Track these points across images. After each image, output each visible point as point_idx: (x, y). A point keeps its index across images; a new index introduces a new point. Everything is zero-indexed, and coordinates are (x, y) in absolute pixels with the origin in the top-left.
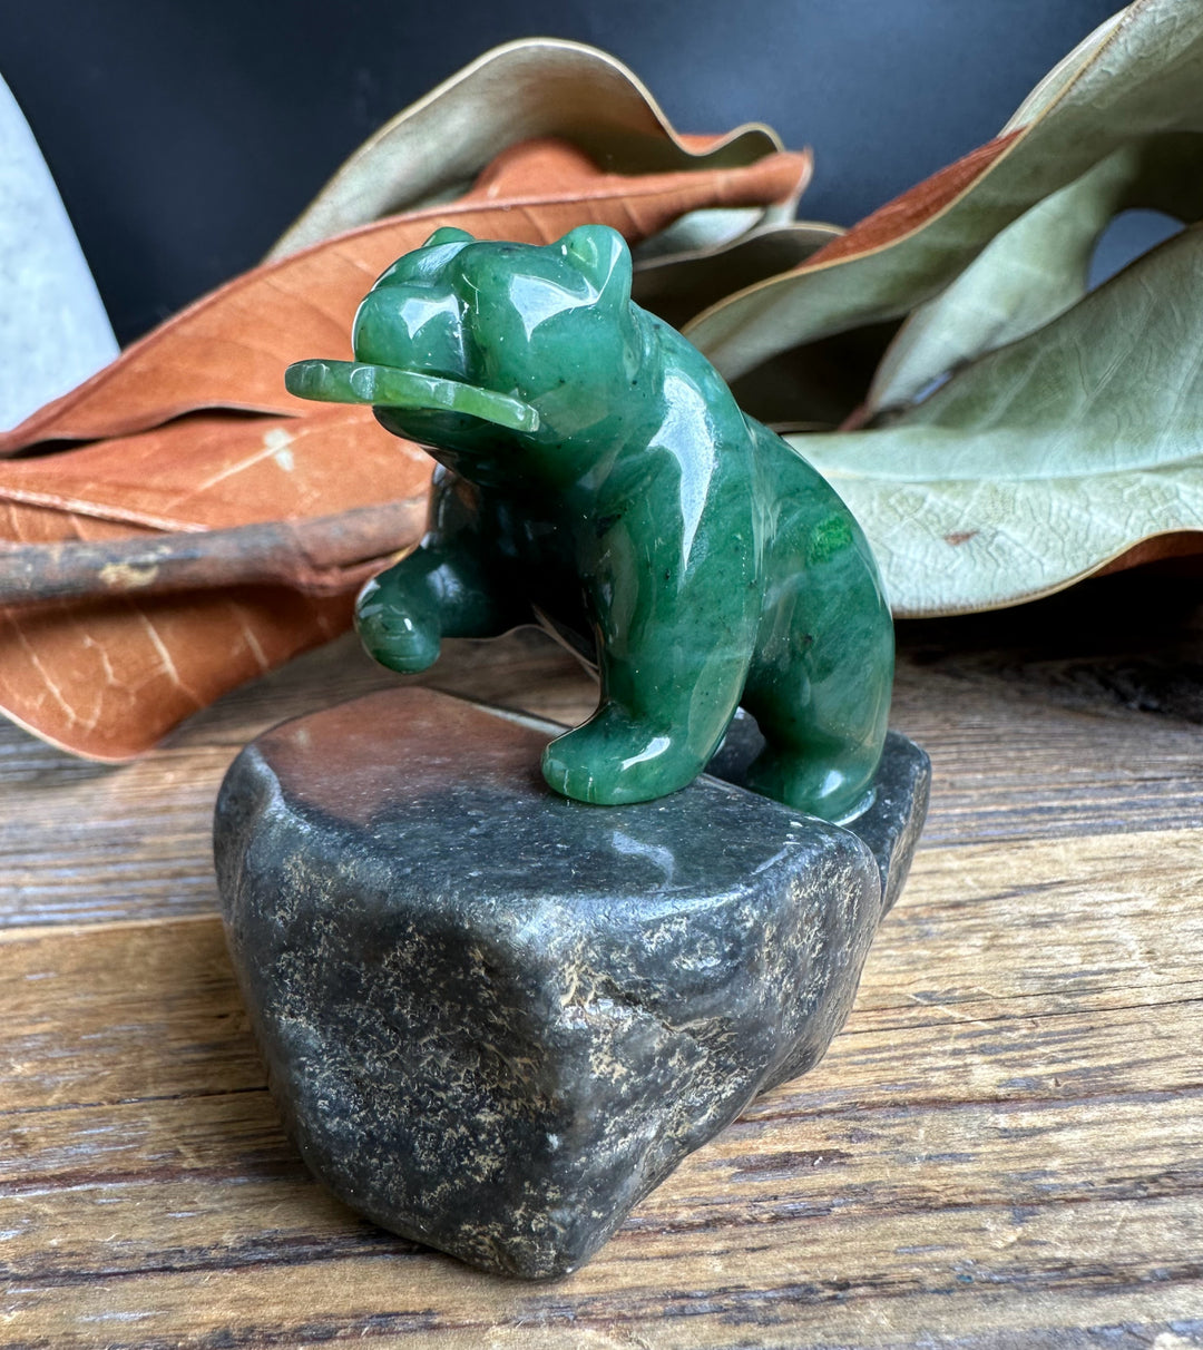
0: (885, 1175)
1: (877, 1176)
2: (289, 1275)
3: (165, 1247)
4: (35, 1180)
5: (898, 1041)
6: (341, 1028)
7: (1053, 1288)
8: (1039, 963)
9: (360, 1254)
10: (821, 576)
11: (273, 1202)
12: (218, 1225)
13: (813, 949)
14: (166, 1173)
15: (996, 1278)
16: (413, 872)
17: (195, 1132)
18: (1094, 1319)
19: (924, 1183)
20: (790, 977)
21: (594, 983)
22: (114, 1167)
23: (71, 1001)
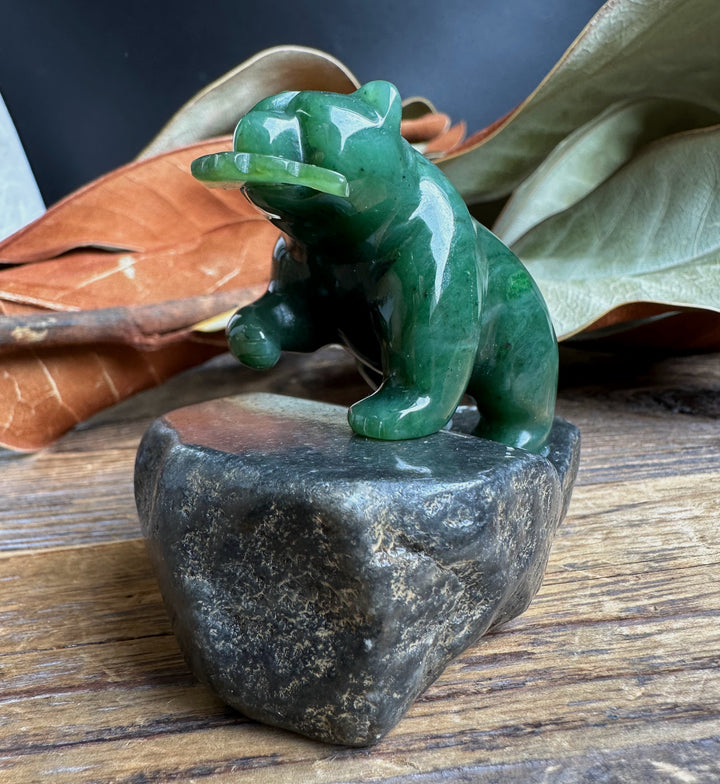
0: (558, 663)
1: (551, 663)
2: (181, 739)
3: (98, 728)
4: (9, 694)
5: (556, 591)
6: (225, 579)
7: (667, 719)
8: (637, 545)
9: (227, 725)
10: (515, 307)
11: (168, 699)
12: (133, 713)
13: (526, 525)
14: (97, 686)
15: (632, 716)
16: (274, 472)
17: (115, 662)
18: (695, 735)
19: (581, 666)
20: (514, 540)
21: (394, 537)
22: (62, 684)
23: (30, 592)
